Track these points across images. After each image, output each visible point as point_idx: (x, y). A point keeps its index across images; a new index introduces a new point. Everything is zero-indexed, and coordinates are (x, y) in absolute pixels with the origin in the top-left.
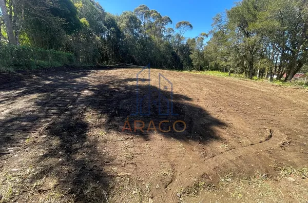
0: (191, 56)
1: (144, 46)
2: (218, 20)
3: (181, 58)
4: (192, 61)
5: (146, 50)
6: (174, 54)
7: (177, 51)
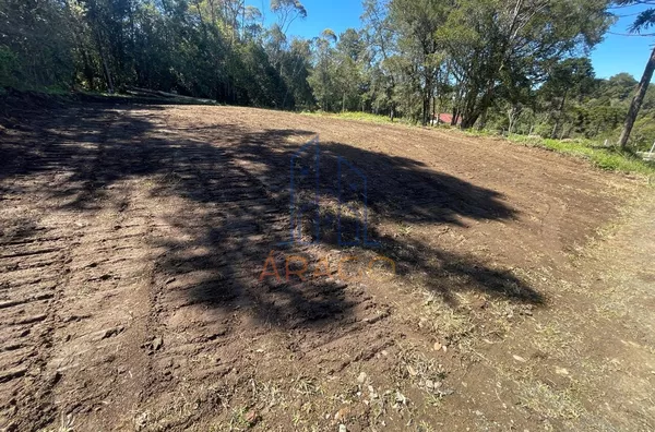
0: (310, 80)
1: (202, 46)
2: (372, 9)
3: (289, 82)
4: (311, 90)
5: (209, 57)
6: (272, 73)
7: (278, 65)
